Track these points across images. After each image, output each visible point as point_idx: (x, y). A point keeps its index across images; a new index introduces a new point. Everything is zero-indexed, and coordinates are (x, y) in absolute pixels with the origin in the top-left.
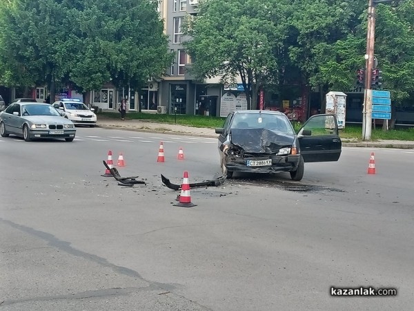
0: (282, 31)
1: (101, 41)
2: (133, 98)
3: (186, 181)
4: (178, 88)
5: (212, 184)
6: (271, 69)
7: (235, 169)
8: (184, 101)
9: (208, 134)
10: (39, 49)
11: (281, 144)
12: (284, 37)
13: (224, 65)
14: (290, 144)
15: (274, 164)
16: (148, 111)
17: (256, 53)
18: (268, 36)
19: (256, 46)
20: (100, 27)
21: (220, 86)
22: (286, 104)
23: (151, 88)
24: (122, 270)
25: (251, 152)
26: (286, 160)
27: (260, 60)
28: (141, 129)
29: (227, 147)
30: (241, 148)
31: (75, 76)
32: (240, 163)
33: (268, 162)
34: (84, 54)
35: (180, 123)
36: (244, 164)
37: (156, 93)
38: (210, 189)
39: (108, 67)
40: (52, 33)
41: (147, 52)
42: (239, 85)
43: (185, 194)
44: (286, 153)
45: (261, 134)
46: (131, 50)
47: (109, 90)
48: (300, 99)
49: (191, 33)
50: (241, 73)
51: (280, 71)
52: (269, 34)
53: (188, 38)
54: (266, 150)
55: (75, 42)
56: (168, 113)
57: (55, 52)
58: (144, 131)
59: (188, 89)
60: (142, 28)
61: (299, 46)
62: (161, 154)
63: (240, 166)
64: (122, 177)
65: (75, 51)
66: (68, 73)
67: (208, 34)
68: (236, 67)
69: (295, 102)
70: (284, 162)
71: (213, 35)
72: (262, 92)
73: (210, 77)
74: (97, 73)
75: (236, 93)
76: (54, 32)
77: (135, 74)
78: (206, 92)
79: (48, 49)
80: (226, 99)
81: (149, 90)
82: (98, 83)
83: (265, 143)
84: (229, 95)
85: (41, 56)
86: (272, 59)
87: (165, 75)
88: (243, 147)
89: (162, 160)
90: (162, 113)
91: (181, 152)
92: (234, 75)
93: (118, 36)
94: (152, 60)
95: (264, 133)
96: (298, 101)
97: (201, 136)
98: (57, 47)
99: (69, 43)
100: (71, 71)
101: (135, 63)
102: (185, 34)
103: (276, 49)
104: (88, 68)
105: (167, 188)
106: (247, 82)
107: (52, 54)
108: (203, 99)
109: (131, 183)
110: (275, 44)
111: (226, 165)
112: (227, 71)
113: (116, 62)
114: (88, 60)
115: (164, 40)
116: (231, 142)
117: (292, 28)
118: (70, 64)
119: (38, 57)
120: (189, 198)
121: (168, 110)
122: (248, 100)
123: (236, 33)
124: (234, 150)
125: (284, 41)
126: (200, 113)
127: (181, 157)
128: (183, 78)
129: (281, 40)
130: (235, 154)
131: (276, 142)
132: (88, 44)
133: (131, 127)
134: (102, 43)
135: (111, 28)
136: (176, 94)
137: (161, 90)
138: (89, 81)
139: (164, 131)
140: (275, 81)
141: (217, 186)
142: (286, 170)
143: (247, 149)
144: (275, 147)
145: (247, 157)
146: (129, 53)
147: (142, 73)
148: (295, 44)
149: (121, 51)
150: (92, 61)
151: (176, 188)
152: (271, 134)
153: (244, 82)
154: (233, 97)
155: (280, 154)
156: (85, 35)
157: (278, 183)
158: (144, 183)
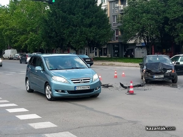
0: (161, 19)
1: (83, 28)
2: (96, 51)
3: (131, 85)
4: (116, 46)
5: (140, 86)
6: (157, 36)
7: (149, 79)
8: (119, 51)
9: (131, 66)
10: (58, 33)
11: (168, 68)
12: (163, 22)
13: (136, 35)
14: (171, 68)
15: (165, 77)
16: (103, 56)
17: (151, 29)
18: (155, 22)
19: (150, 26)
20: (82, 22)
21: (134, 44)
22: (164, 51)
23: (104, 47)
24: (116, 117)
25: (155, 72)
26: (170, 75)
27: (152, 32)
28: (102, 65)
29: (145, 71)
30: (151, 71)
31: (73, 43)
32: (151, 77)
33: (162, 76)
34: (76, 34)
35: (118, 61)
36: (153, 77)
37: (106, 49)
38: (139, 88)
39: (87, 39)
40: (63, 26)
41: (103, 32)
42: (142, 43)
43: (131, 89)
44: (170, 72)
45: (159, 65)
46: (96, 31)
47: (86, 48)
48: (170, 48)
49: (121, 22)
50: (144, 39)
51: (161, 36)
52: (156, 21)
53: (120, 24)
54: (161, 71)
55: (72, 29)
56: (112, 57)
57: (64, 34)
58: (104, 65)
59: (120, 46)
60: (100, 21)
61: (170, 25)
62: (116, 75)
63: (150, 78)
64: (103, 84)
65: (72, 33)
66: (70, 42)
67: (129, 22)
68: (141, 36)
69: (168, 50)
70: (169, 76)
71: (131, 22)
72: (153, 46)
73: (130, 41)
74: (82, 41)
75: (141, 47)
76: (63, 25)
77: (98, 41)
78: (128, 47)
79: (61, 32)
80: (137, 50)
81: (103, 47)
82: (82, 46)
83: (160, 68)
84: (138, 48)
85: (58, 36)
86: (158, 32)
87: (110, 41)
88: (151, 70)
89: (116, 77)
90: (109, 57)
91: (123, 73)
92: (140, 39)
93: (90, 26)
94: (105, 35)
95: (160, 64)
96: (170, 49)
97: (128, 66)
98: (65, 32)
99: (70, 29)
100: (71, 41)
101: (98, 36)
102: (119, 23)
103: (159, 27)
104: (78, 40)
105: (122, 88)
106: (146, 42)
107: (63, 34)
108: (127, 50)
109: (107, 86)
110: (159, 25)
111: (145, 78)
112: (137, 38)
113: (90, 37)
114: (78, 36)
115: (110, 26)
116: (146, 68)
117: (166, 17)
118: (71, 38)
119: (57, 36)
120: (133, 91)
121: (111, 55)
122: (147, 49)
123: (141, 21)
124: (148, 72)
125: (162, 23)
126: (126, 56)
127: (124, 76)
128: (118, 42)
129: (161, 23)
130: (148, 73)
131: (165, 68)
132: (78, 30)
133: (97, 64)
134: (84, 29)
135: (87, 22)
136: (115, 49)
137: (108, 47)
138: (79, 45)
139: (112, 65)
140: (159, 41)
141: (142, 86)
142: (170, 79)
143: (153, 71)
144: (165, 70)
145: (153, 74)
146: (95, 33)
147: (101, 41)
148: (168, 24)
149: (92, 32)
150: (80, 37)
151: (126, 88)
152: (163, 64)
153: (145, 42)
154: (140, 48)
155: (167, 72)
156: (76, 26)
157: (167, 84)
158: (112, 86)
